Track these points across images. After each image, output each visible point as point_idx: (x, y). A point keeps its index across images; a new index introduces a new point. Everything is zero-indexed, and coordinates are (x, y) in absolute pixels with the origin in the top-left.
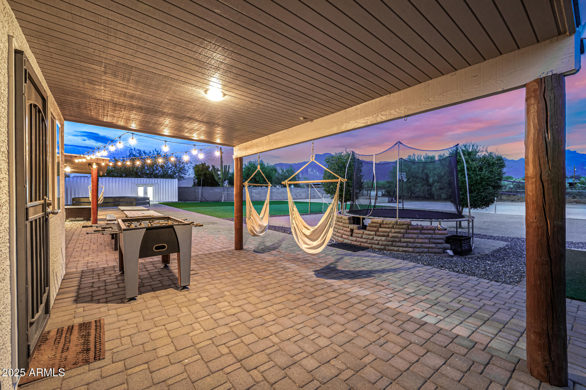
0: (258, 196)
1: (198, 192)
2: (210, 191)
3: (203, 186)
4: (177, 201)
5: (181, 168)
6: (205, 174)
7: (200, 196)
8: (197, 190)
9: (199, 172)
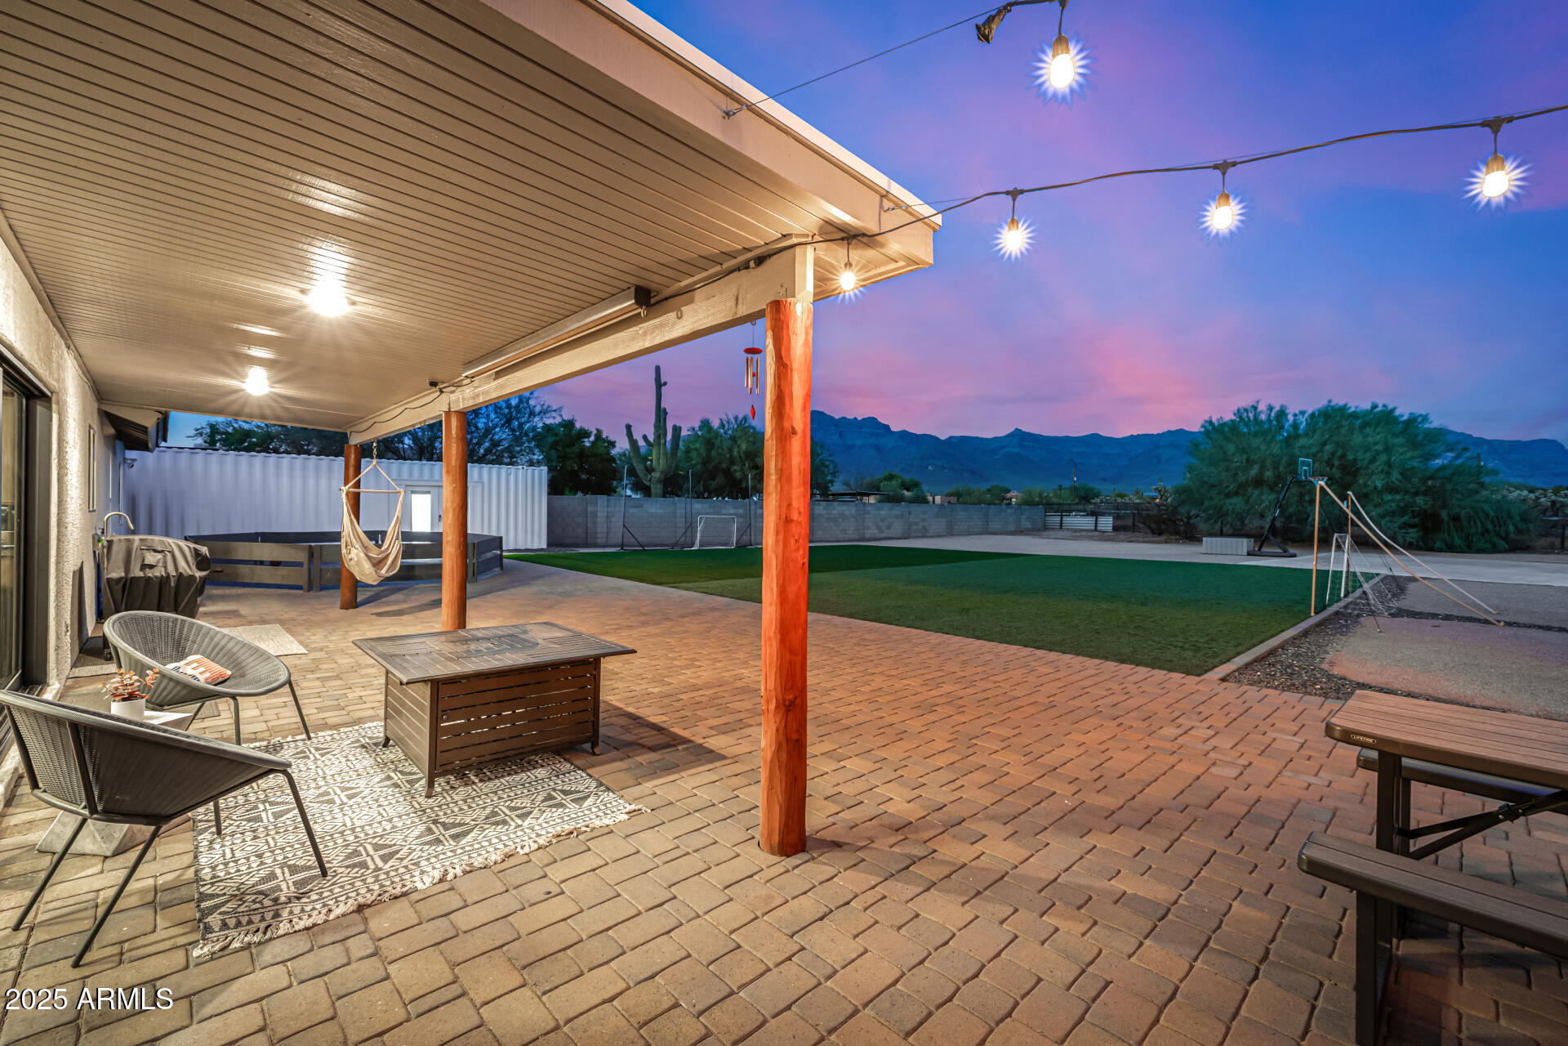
4: (544, 546)
9: (560, 448)
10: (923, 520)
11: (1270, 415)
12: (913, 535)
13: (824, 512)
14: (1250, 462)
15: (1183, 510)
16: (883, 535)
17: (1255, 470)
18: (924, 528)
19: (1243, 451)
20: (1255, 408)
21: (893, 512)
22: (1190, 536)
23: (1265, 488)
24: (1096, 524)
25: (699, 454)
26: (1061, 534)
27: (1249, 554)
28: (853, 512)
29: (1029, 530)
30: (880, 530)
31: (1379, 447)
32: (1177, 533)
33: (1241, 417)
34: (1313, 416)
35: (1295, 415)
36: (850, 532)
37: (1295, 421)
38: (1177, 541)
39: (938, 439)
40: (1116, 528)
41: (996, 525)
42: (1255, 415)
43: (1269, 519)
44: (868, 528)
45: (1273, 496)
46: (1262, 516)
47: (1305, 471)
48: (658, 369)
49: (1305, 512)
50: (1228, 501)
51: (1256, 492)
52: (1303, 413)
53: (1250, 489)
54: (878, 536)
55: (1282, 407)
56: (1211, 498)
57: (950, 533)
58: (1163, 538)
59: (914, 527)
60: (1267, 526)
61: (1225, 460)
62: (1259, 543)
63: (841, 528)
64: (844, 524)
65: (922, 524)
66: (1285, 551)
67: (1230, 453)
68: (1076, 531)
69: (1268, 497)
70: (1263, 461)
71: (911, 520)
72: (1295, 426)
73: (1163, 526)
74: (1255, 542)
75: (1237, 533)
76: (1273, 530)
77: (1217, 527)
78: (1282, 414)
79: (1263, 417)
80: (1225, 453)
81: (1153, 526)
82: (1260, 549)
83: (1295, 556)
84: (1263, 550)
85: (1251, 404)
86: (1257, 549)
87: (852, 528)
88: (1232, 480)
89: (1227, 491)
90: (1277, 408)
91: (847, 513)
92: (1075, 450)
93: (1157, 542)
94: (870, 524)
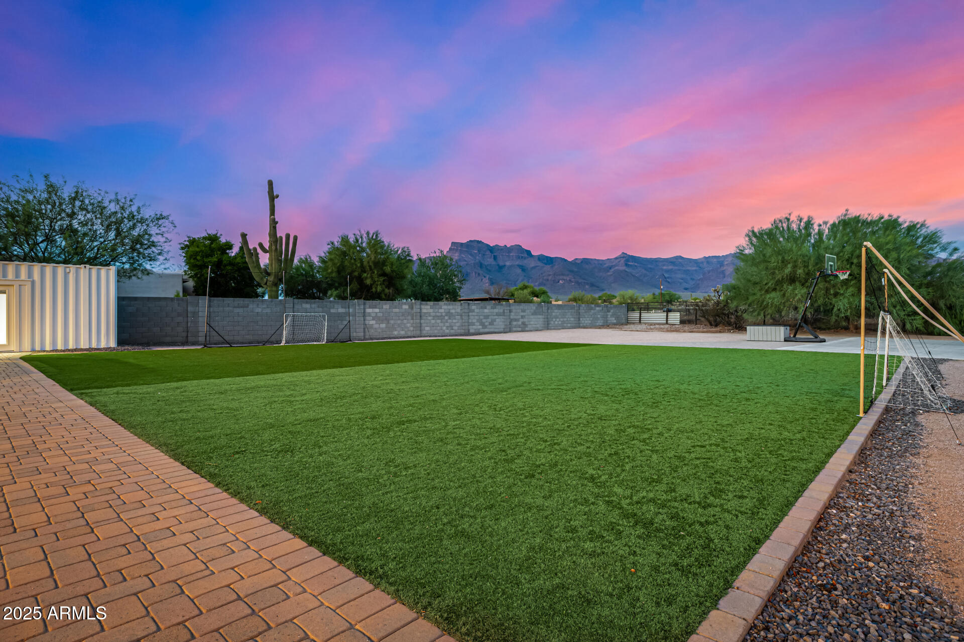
0: (383, 326)
1: (195, 314)
2: (237, 310)
3: (215, 294)
4: (113, 344)
5: (137, 240)
6: (218, 265)
7: (204, 328)
8: (190, 309)
9: (198, 258)
10: (523, 317)
11: (799, 225)
12: (514, 329)
13: (431, 311)
14: (784, 262)
15: (733, 305)
16: (486, 330)
17: (788, 270)
18: (523, 323)
19: (779, 253)
20: (788, 220)
21: (496, 311)
22: (739, 327)
23: (797, 284)
24: (667, 318)
25: (334, 264)
26: (639, 327)
27: (785, 340)
28: (459, 310)
29: (615, 324)
30: (484, 326)
31: (890, 246)
32: (729, 324)
33: (777, 227)
34: (834, 225)
35: (820, 225)
36: (456, 328)
37: (819, 230)
38: (729, 331)
39: (566, 260)
40: (682, 322)
41: (586, 321)
42: (788, 226)
43: (801, 311)
44: (473, 324)
45: (804, 290)
46: (796, 308)
47: (831, 266)
48: (270, 183)
49: (831, 304)
50: (768, 296)
51: (791, 288)
52: (825, 223)
53: (785, 286)
54: (482, 331)
55: (809, 217)
56: (754, 294)
57: (547, 327)
58: (718, 329)
59: (515, 323)
60: (800, 317)
61: (765, 261)
62: (794, 331)
63: (447, 324)
64: (449, 321)
65: (521, 320)
66: (816, 337)
67: (768, 255)
68: (651, 324)
69: (800, 292)
70: (795, 262)
71: (512, 317)
72: (820, 233)
73: (718, 319)
74: (790, 330)
75: (776, 323)
76: (805, 319)
77: (761, 317)
78: (809, 224)
79: (794, 226)
80: (764, 255)
81: (711, 319)
82: (795, 336)
83: (825, 341)
84: (797, 336)
85: (784, 216)
86: (792, 336)
87: (458, 324)
88: (770, 277)
89: (766, 288)
90: (805, 220)
91: (453, 311)
92: (665, 268)
93: (716, 332)
94: (475, 321)
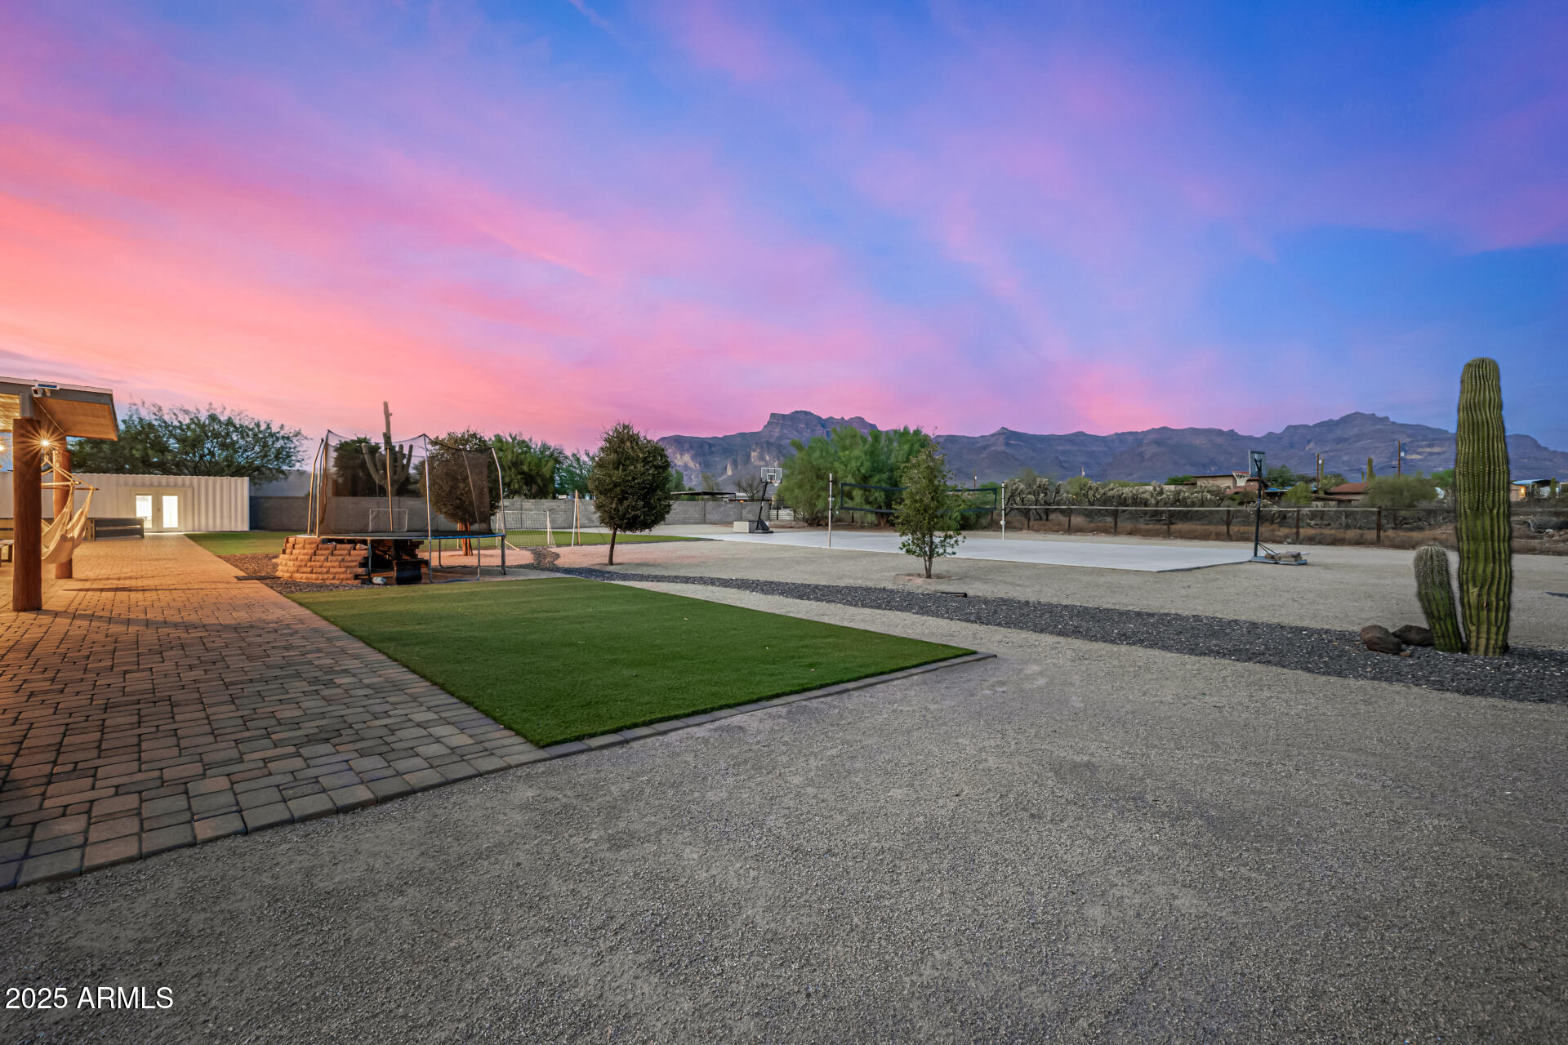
4: (246, 528)
27: (750, 532)
48: (386, 405)
92: (1060, 448)
